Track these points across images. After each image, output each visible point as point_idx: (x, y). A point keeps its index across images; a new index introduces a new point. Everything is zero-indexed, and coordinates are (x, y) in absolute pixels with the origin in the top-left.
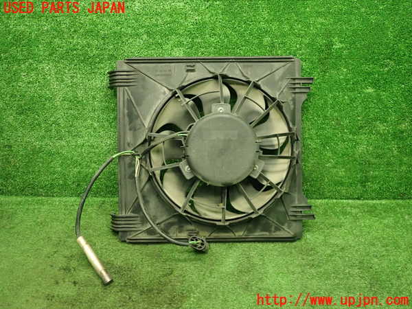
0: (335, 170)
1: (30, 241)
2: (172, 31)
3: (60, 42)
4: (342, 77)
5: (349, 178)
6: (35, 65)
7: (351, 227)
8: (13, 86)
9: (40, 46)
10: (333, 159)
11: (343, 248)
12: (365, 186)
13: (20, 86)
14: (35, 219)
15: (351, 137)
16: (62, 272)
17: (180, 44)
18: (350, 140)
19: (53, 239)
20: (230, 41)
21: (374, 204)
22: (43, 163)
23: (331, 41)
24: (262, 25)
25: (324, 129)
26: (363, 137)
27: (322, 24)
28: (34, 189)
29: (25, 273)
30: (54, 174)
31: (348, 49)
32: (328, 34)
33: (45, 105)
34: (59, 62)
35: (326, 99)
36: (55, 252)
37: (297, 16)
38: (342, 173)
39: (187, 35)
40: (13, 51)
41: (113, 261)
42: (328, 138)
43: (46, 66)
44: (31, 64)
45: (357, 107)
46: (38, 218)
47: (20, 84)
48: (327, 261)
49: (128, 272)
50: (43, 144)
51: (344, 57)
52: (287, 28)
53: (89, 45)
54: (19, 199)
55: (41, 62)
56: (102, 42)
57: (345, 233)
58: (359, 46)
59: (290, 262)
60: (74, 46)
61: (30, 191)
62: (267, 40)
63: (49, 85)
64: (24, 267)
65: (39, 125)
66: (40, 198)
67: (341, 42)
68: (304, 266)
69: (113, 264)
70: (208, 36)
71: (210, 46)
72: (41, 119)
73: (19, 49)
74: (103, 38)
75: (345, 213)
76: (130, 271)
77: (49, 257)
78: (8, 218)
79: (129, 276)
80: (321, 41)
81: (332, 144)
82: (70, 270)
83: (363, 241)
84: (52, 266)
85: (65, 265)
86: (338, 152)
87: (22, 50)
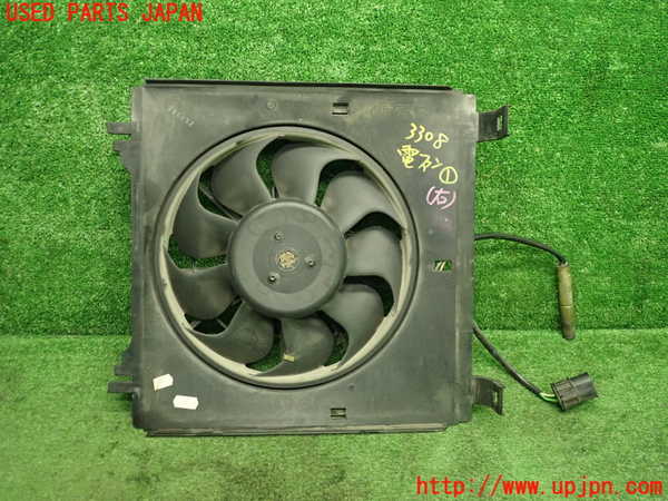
0: (595, 278)
1: (60, 425)
2: (331, 30)
3: (112, 44)
4: (618, 121)
5: (617, 293)
6: (60, 86)
7: (629, 378)
8: (14, 126)
9: (73, 49)
10: (592, 261)
11: (624, 416)
12: (640, 306)
13: (28, 127)
14: (61, 381)
15: (623, 223)
16: (133, 484)
17: (343, 55)
18: (623, 228)
19: (105, 419)
20: (434, 52)
21: (655, 336)
22: (70, 273)
23: (607, 58)
24: (494, 25)
25: (582, 209)
26: (644, 223)
27: (594, 27)
28: (51, 320)
29: (60, 490)
30: (91, 293)
31: (633, 73)
32: (602, 46)
33: (76, 163)
34: (108, 82)
35: (591, 159)
36: (114, 445)
37: (553, 10)
38: (605, 283)
39: (357, 38)
40: (17, 57)
41: (227, 458)
42: (587, 225)
43: (83, 90)
44: (52, 85)
45: (639, 172)
46: (67, 378)
47: (29, 122)
48: (604, 441)
49: (262, 478)
50: (72, 236)
51: (625, 86)
52: (533, 31)
53: (170, 51)
54: (23, 341)
55: (73, 81)
56: (196, 45)
57: (621, 388)
58: (650, 68)
59: (543, 446)
60: (140, 51)
61: (42, 325)
62: (498, 52)
63: (87, 126)
64: (56, 478)
65: (65, 200)
66: (64, 338)
67: (622, 61)
68: (569, 452)
69: (229, 465)
70: (395, 41)
71: (397, 59)
72: (69, 190)
73: (29, 55)
74: (198, 39)
75: (612, 353)
76: (265, 476)
77: (102, 456)
78: (8, 380)
79: (263, 485)
80: (590, 57)
81: (594, 236)
82: (148, 481)
83: (653, 400)
84: (112, 474)
85: (137, 471)
86: (601, 249)
87: (35, 57)
